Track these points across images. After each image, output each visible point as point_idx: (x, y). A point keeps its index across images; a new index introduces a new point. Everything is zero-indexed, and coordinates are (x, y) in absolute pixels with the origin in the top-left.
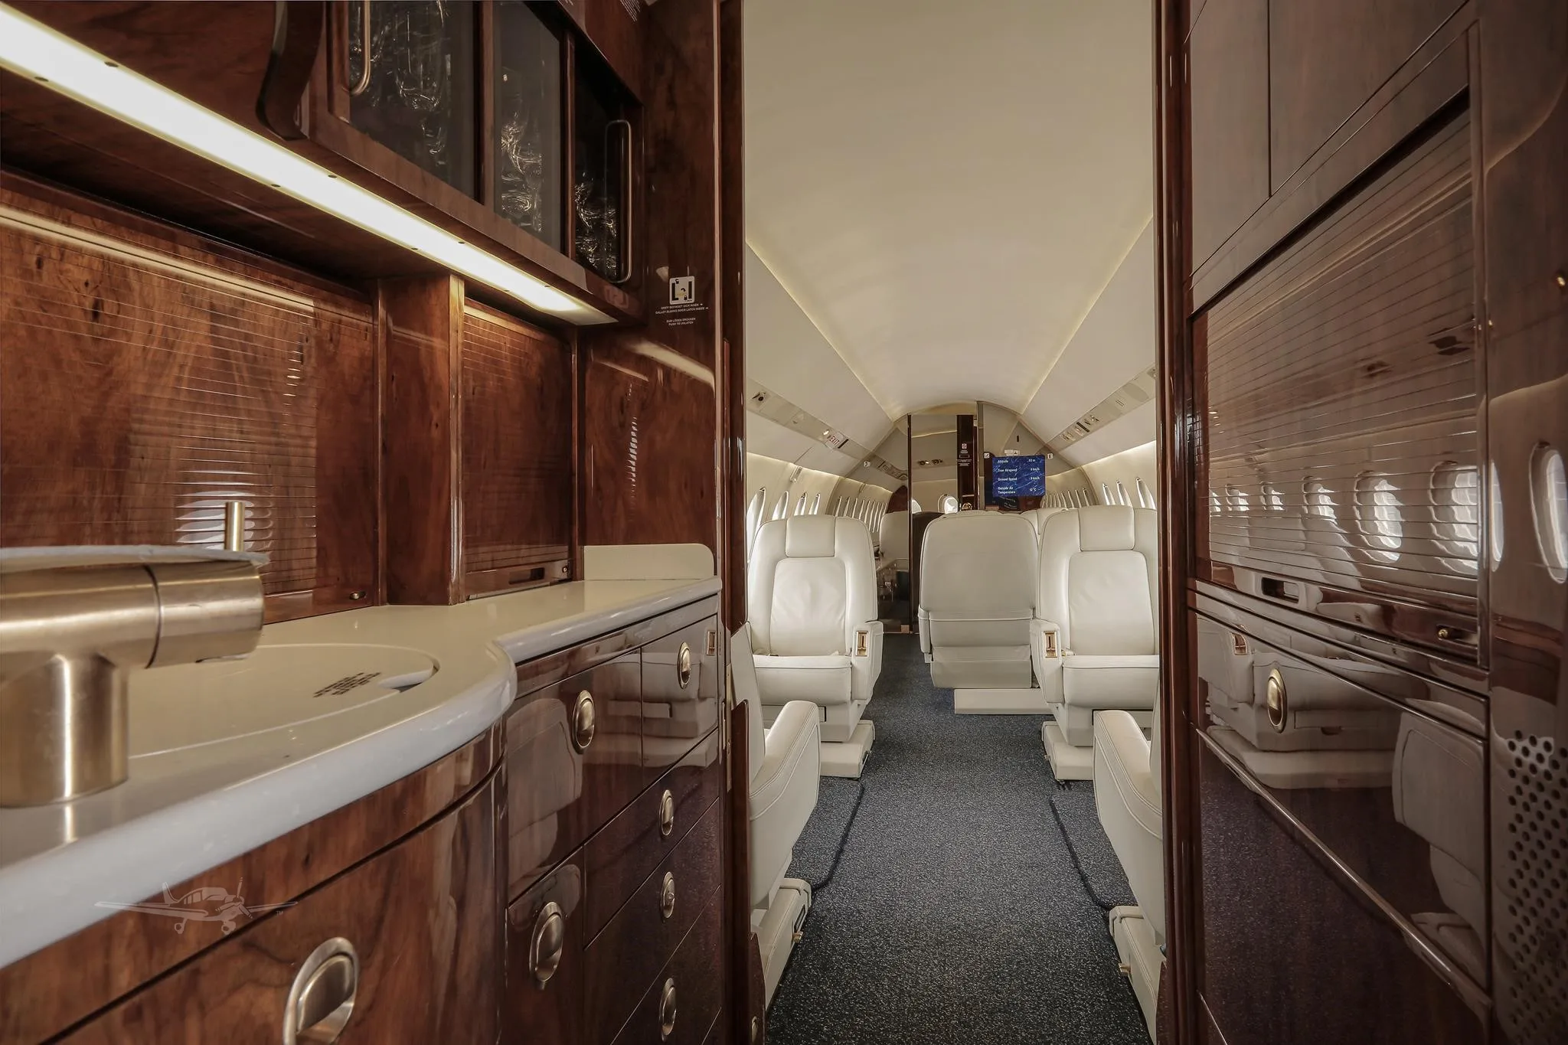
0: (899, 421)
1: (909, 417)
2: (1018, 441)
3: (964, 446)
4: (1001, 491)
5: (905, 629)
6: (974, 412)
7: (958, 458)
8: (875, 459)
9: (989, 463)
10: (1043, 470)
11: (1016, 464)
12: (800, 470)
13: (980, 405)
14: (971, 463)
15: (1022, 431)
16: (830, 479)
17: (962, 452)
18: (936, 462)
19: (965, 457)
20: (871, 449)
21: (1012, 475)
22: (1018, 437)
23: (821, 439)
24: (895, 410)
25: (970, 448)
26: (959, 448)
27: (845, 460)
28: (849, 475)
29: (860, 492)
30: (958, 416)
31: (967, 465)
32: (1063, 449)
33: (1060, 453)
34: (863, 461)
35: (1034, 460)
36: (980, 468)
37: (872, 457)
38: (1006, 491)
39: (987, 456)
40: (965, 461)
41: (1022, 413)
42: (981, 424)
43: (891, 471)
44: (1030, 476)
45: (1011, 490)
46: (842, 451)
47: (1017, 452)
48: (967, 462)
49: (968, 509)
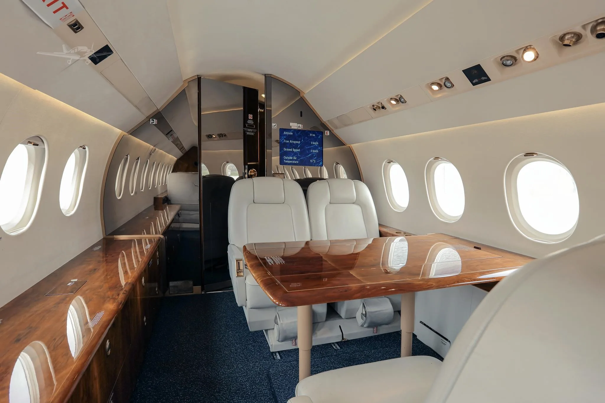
0: (189, 81)
1: (199, 79)
2: (301, 116)
3: (250, 117)
4: (286, 160)
6: (261, 86)
7: (245, 126)
10: (321, 145)
11: (300, 136)
13: (269, 78)
14: (257, 133)
15: (305, 107)
17: (249, 122)
18: (221, 136)
19: (250, 126)
21: (295, 146)
22: (301, 112)
25: (256, 118)
26: (246, 119)
28: (135, 132)
29: (150, 154)
31: (252, 134)
33: (336, 131)
34: (149, 118)
35: (314, 135)
37: (159, 116)
38: (290, 160)
40: (251, 130)
41: (305, 92)
44: (310, 149)
45: (295, 160)
47: (300, 125)
48: (252, 132)
49: (254, 175)
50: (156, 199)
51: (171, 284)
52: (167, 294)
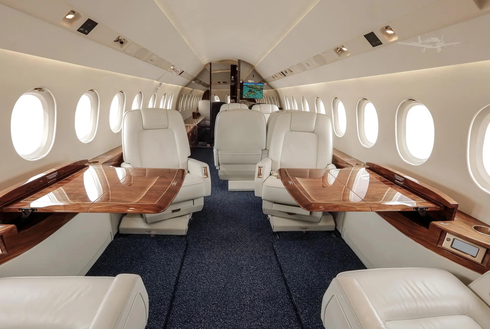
0: (206, 65)
1: (211, 64)
2: (253, 77)
3: (233, 77)
5: (209, 145)
6: (237, 64)
7: (231, 82)
8: (197, 79)
9: (242, 85)
10: (262, 88)
12: (161, 84)
13: (239, 61)
14: (235, 84)
15: (255, 73)
16: (178, 88)
17: (232, 80)
18: (224, 82)
20: (195, 76)
22: (253, 75)
23: (170, 70)
24: (205, 61)
25: (234, 78)
26: (231, 78)
27: (184, 80)
28: (187, 86)
29: (191, 92)
30: (231, 65)
31: (233, 85)
32: (271, 81)
33: (269, 83)
34: (191, 81)
36: (239, 86)
37: (195, 79)
39: (241, 82)
40: (233, 83)
41: (256, 66)
42: (239, 69)
43: (204, 85)
46: (181, 76)
47: (253, 81)
48: (233, 84)
49: (234, 102)
50: (193, 113)
51: (200, 143)
52: (198, 146)
